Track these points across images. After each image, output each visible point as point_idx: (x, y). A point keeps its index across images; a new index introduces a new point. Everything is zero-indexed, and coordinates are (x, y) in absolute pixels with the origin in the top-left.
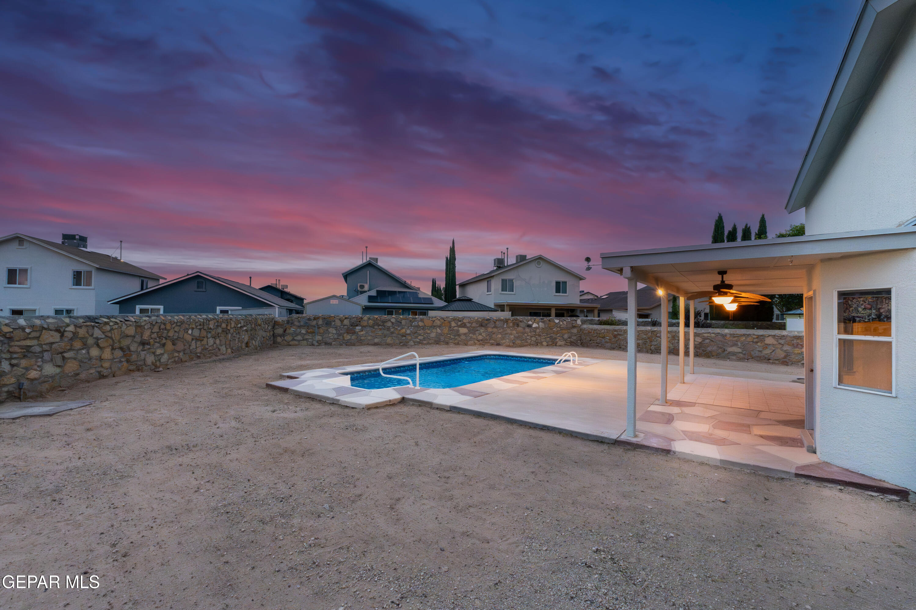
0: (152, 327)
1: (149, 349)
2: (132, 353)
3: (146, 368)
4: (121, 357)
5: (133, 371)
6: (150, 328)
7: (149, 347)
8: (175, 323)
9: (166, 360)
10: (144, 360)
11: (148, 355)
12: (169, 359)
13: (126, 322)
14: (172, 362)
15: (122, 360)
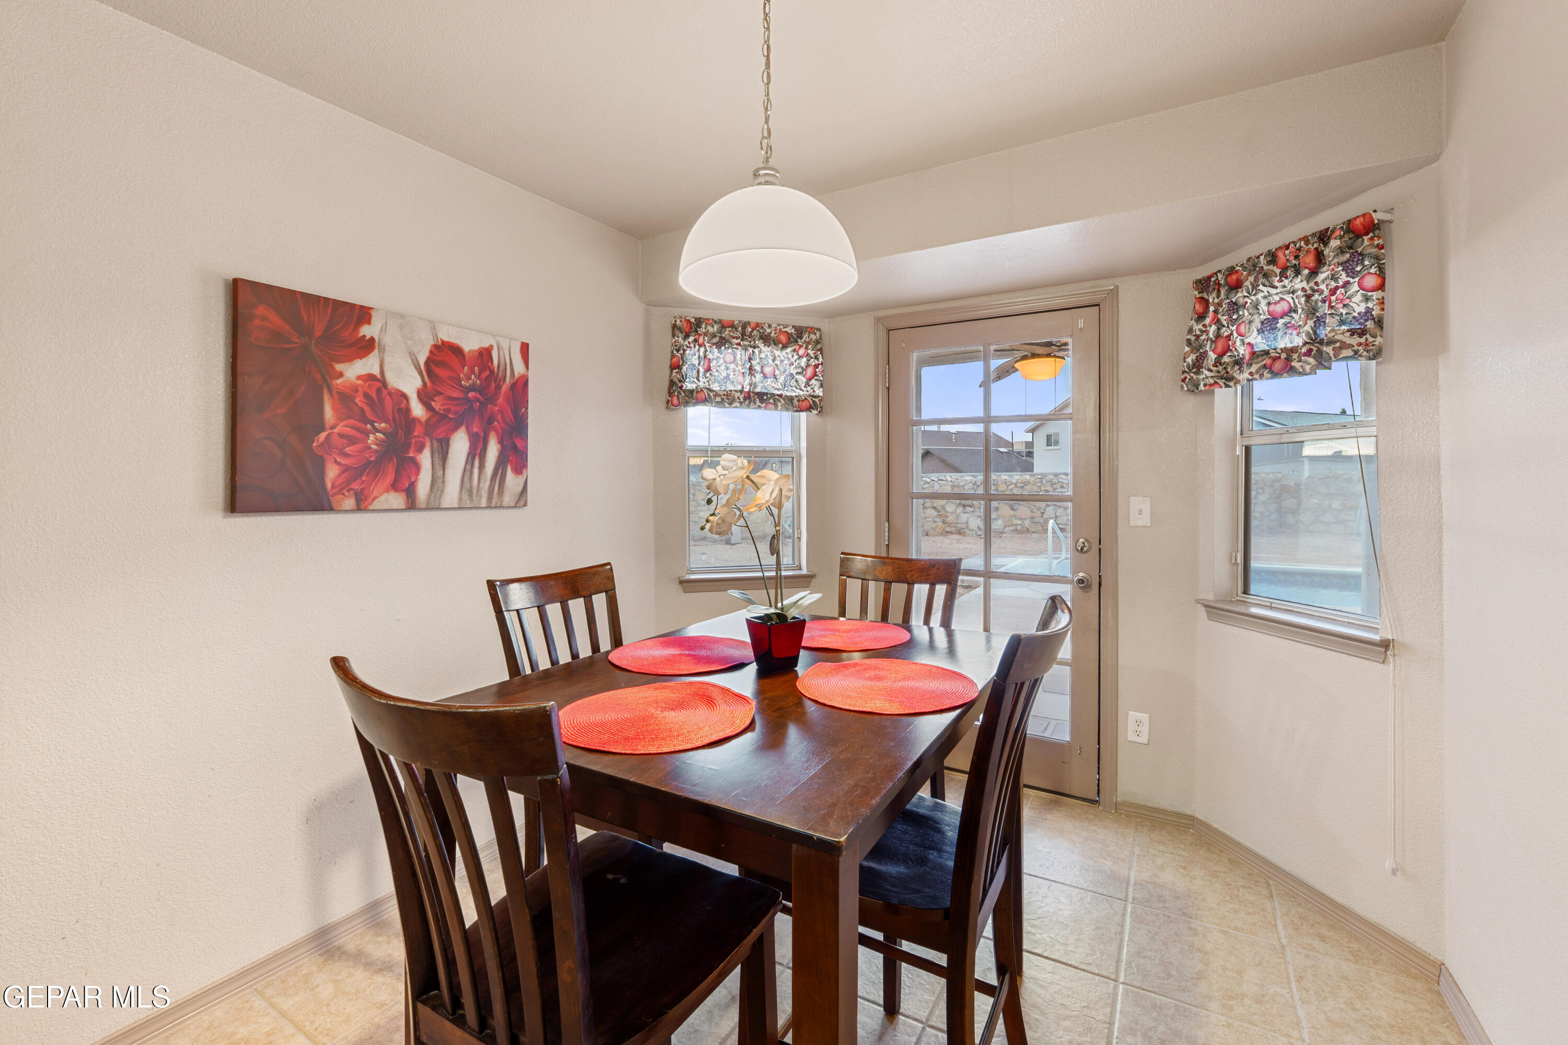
0: (975, 487)
1: (973, 512)
2: (949, 514)
3: (970, 532)
4: (936, 517)
5: (951, 533)
6: (973, 488)
7: (973, 509)
8: (1012, 483)
9: (1002, 528)
10: (967, 523)
11: (971, 519)
12: (1005, 527)
13: (940, 482)
14: (1013, 530)
15: (936, 520)
